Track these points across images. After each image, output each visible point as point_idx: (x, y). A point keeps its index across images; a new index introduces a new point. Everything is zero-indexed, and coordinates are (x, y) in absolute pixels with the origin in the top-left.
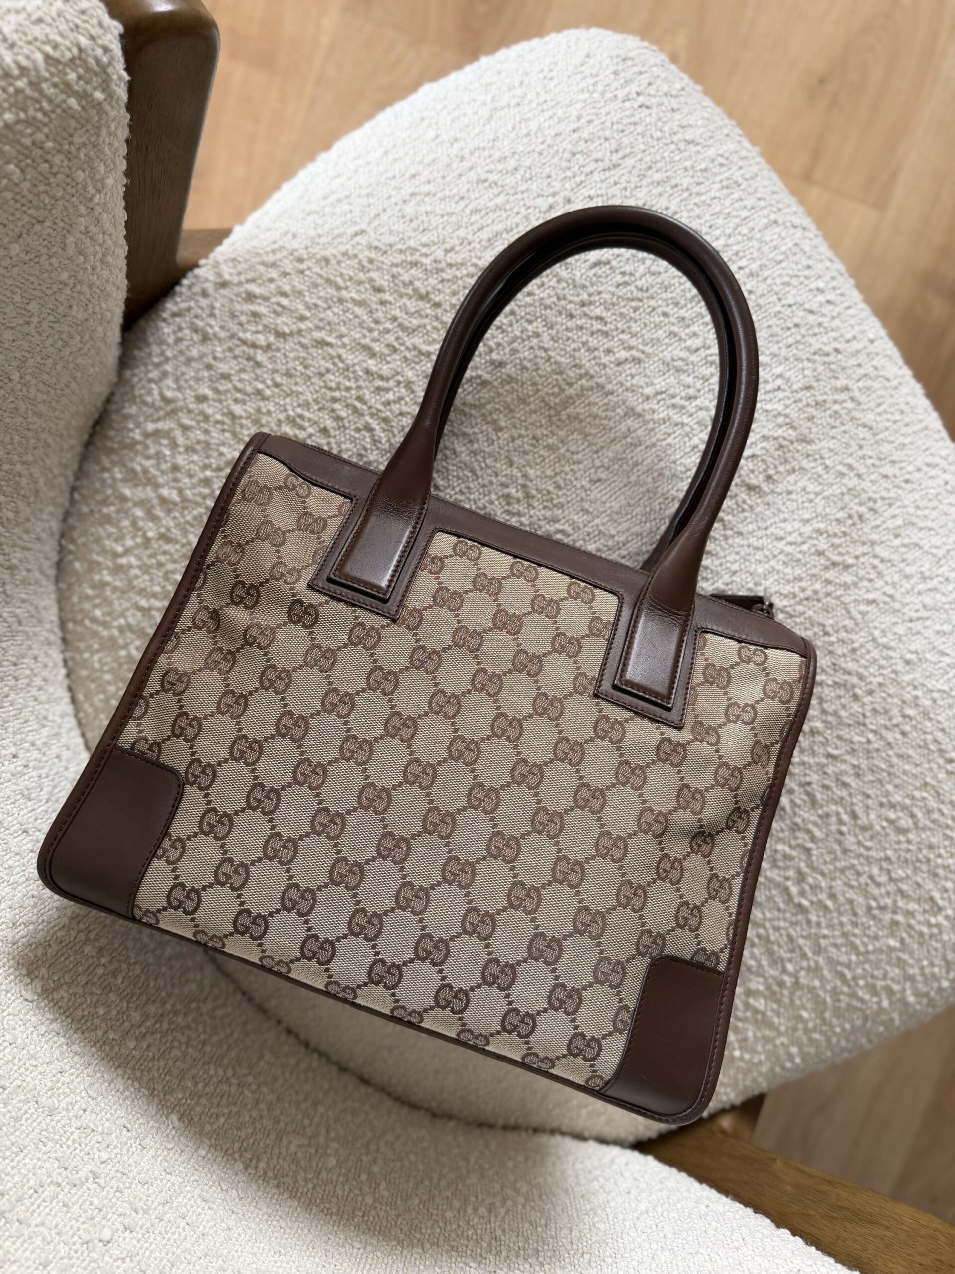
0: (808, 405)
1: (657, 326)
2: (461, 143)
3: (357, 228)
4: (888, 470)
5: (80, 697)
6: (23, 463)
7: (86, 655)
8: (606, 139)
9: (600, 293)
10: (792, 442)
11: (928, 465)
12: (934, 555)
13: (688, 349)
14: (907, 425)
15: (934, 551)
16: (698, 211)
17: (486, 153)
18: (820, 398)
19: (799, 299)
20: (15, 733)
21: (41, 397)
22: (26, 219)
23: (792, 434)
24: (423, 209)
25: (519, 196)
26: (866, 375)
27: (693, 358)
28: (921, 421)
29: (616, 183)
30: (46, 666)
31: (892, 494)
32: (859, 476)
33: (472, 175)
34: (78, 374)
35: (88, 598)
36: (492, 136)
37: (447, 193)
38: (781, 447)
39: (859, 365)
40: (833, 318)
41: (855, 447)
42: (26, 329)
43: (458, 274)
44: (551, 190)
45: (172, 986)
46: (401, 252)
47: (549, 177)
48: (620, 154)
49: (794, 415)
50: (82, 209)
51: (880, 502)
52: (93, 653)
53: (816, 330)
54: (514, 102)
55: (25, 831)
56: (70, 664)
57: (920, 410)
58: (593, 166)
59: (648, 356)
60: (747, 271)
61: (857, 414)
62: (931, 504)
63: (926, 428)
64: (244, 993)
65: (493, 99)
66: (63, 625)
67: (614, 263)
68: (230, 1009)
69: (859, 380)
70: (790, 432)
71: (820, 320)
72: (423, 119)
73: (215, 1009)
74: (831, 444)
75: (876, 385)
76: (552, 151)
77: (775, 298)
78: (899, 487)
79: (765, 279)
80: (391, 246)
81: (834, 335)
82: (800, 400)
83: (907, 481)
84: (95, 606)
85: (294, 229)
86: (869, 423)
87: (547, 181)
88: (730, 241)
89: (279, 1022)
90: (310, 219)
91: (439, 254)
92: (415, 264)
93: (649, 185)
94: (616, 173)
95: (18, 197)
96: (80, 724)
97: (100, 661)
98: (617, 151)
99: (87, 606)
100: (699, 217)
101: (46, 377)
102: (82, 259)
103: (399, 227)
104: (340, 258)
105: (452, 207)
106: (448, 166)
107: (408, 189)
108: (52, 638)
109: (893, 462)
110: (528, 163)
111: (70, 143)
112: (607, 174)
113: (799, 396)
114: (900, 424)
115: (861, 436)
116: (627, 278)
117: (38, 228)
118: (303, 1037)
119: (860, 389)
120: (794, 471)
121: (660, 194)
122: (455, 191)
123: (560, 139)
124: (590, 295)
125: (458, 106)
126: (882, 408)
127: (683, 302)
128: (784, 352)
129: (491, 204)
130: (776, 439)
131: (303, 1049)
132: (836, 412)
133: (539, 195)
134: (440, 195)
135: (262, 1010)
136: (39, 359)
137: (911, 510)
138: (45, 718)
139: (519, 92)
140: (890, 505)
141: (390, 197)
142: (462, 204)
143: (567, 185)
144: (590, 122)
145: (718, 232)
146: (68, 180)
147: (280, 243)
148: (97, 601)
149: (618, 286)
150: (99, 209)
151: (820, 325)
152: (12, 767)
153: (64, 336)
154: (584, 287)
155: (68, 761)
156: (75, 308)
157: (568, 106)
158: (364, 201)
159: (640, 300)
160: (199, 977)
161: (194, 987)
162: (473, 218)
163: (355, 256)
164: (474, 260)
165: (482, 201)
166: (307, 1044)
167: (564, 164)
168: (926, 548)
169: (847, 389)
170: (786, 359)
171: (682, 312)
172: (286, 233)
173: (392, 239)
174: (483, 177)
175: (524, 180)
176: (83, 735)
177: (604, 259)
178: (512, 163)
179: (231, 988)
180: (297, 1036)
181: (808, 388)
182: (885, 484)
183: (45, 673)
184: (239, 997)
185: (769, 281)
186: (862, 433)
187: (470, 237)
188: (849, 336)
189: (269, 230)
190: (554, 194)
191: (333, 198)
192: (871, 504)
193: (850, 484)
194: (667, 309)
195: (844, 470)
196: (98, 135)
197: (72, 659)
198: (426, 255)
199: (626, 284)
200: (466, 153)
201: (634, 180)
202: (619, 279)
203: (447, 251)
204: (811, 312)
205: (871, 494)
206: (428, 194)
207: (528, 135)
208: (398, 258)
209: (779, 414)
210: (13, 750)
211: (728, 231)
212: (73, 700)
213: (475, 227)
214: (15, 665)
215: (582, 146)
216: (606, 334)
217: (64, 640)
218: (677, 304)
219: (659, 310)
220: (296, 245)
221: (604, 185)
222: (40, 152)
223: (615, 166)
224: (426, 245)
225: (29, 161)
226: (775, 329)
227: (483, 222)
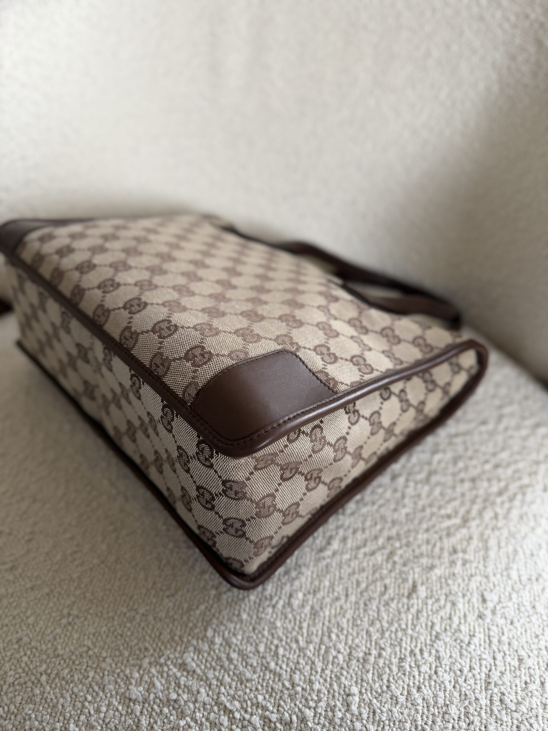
1: (332, 586)
29: (471, 669)
44: (499, 613)
58: (500, 666)
59: (318, 560)
67: (405, 600)
80: (524, 494)
91: (498, 510)
92: (501, 494)
93: (451, 695)
105: (529, 544)
149: (386, 587)
154: (405, 565)
175: (521, 605)
199: (383, 594)
201: (465, 688)
203: (497, 515)
216: (358, 548)
219: (343, 598)
227: (503, 550)
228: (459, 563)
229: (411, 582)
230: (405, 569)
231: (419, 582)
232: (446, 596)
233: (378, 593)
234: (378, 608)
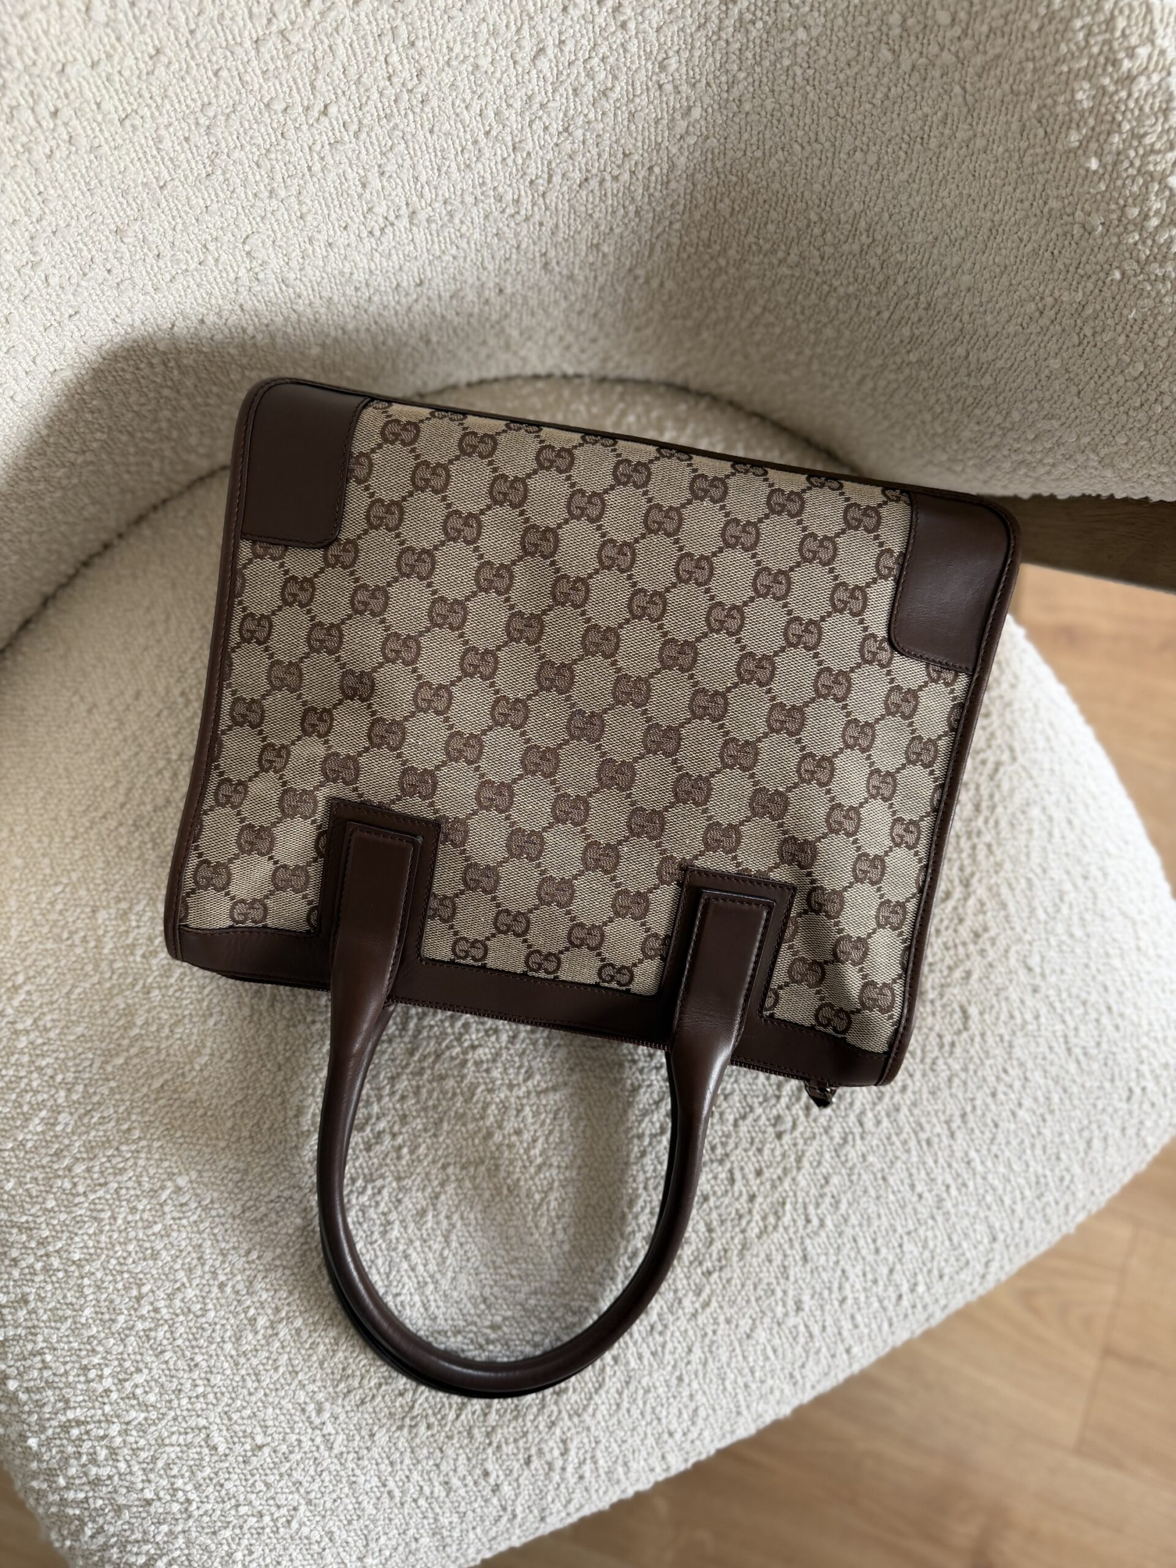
0: (785, 1256)
2: (1101, 880)
3: (1018, 753)
4: (697, 1353)
5: (540, 385)
6: (811, 358)
7: (586, 399)
8: (1098, 1044)
9: (934, 1014)
10: (743, 1231)
11: (696, 1410)
12: (585, 1408)
13: (863, 1113)
14: (746, 1386)
15: (590, 1410)
16: (1014, 1143)
17: (1090, 905)
18: (791, 1273)
19: (908, 1257)
20: (525, 298)
21: (882, 383)
22: (1085, 379)
23: (753, 1231)
24: (1036, 827)
25: (1043, 936)
26: (811, 1336)
27: (852, 1118)
28: (748, 1407)
29: (1051, 1048)
30: (583, 351)
31: (668, 1357)
32: (694, 1315)
33: (1068, 887)
34: (897, 430)
35: (648, 411)
36: (1108, 914)
37: (1051, 856)
38: (740, 1217)
39: (824, 1328)
40: (880, 1301)
41: (729, 1312)
42: (963, 371)
43: (964, 855)
44: (1047, 972)
45: (203, 414)
46: (991, 796)
47: (1062, 971)
48: (1082, 1058)
49: (776, 1236)
50: (1085, 440)
51: (659, 1339)
52: (588, 406)
53: (870, 1276)
54: (1142, 944)
55: (421, 283)
56: (577, 381)
57: (761, 1407)
58: (1071, 1024)
60: (945, 1195)
61: (767, 1320)
62: (648, 1409)
63: (739, 1413)
64: (164, 502)
65: (1145, 923)
66: (621, 381)
68: (156, 478)
69: (806, 1326)
70: (757, 1230)
71: (881, 1283)
72: (1126, 842)
73: (162, 459)
74: (736, 1281)
75: (799, 1349)
76: (1089, 979)
77: (911, 1227)
78: (674, 1367)
79: (933, 1218)
80: (998, 786)
81: (862, 1298)
82: (792, 1247)
83: (680, 1379)
84: (638, 418)
85: (1021, 687)
86: (754, 1335)
87: (1057, 968)
88: (978, 1178)
89: (120, 536)
90: (1030, 705)
91: (987, 838)
92: (977, 808)
93: (1047, 1087)
94: (1061, 1050)
95: (1109, 371)
96: (509, 379)
97: (577, 411)
98: (1085, 1054)
99: (640, 409)
100: (1008, 1143)
101: (903, 391)
102: (1031, 437)
103: (1018, 799)
104: (989, 730)
105: (1036, 858)
106: (1079, 861)
107: (1058, 815)
108: (610, 365)
109: (705, 1364)
110: (1078, 951)
111: (1157, 432)
112: (1061, 1040)
113: (797, 1245)
114: (749, 1378)
115: (742, 1323)
116: (947, 1048)
117: (1074, 390)
118: (97, 560)
119: (795, 1327)
120: (710, 1230)
121: (1036, 1099)
122: (1053, 865)
123: (1101, 989)
124: (932, 1002)
125: (1138, 883)
126: (770, 1353)
127: (916, 1111)
128: (849, 1232)
129: (1036, 903)
130: (750, 1212)
131: (83, 557)
132: (773, 1292)
133: (1043, 958)
134: (1049, 847)
135: (140, 519)
136: (926, 385)
137: (645, 1381)
138: (530, 338)
139: (1151, 952)
140: (654, 1354)
141: (1049, 793)
142: (1039, 871)
143: (1052, 992)
144: (1117, 1028)
145: (989, 1164)
146: (1119, 427)
147: (1007, 671)
148: (644, 420)
149: (940, 1036)
150: (1080, 458)
151: (875, 1282)
152: (491, 285)
153: (945, 415)
154: (942, 996)
155: (476, 354)
156: (976, 428)
157: (1135, 1005)
158: (1046, 766)
159: (922, 1061)
160: (201, 450)
161: (193, 441)
162: (1023, 881)
163: (989, 746)
164: (977, 876)
165: (1040, 893)
166: (86, 564)
167: (1074, 991)
168: (596, 1397)
169: (799, 1308)
170: (840, 1234)
171: (904, 1110)
172: (1016, 677)
173: (1006, 786)
174: (1066, 898)
175: (1061, 943)
176: (496, 380)
177: (970, 1022)
178: (1078, 932)
179: (175, 488)
180: (99, 554)
181: (805, 1259)
182: (681, 1350)
183: (575, 349)
184: (163, 494)
185: (931, 1222)
186: (745, 1324)
187: (1002, 874)
188: (859, 1318)
189: (1021, 661)
190: (1043, 975)
191: (1050, 732)
192: (660, 1327)
193: (686, 1302)
194: (909, 1093)
195: (704, 1296)
196: (1160, 463)
197: (582, 384)
198: (986, 822)
199: (941, 1046)
200: (1091, 883)
201: (1054, 1070)
202: (947, 1039)
203: (989, 846)
204: (891, 1271)
205: (671, 1328)
206: (1050, 834)
207: (1107, 955)
208: (985, 792)
209: (778, 1218)
210: (509, 290)
211: (990, 1177)
212: (536, 377)
213: (1013, 881)
214: (595, 315)
215: (1093, 1015)
217: (603, 380)
218: (914, 1104)
219: (909, 1082)
220: (1005, 686)
221: (1049, 1035)
222: (1152, 398)
223: (1069, 1050)
224: (997, 823)
225: (1144, 387)
226: (876, 1223)
227: (1018, 891)
228: (988, 946)
229: (958, 1009)
230: (945, 1000)
231: (966, 1004)
232: (997, 995)
233: (936, 1049)
234: (946, 1064)
